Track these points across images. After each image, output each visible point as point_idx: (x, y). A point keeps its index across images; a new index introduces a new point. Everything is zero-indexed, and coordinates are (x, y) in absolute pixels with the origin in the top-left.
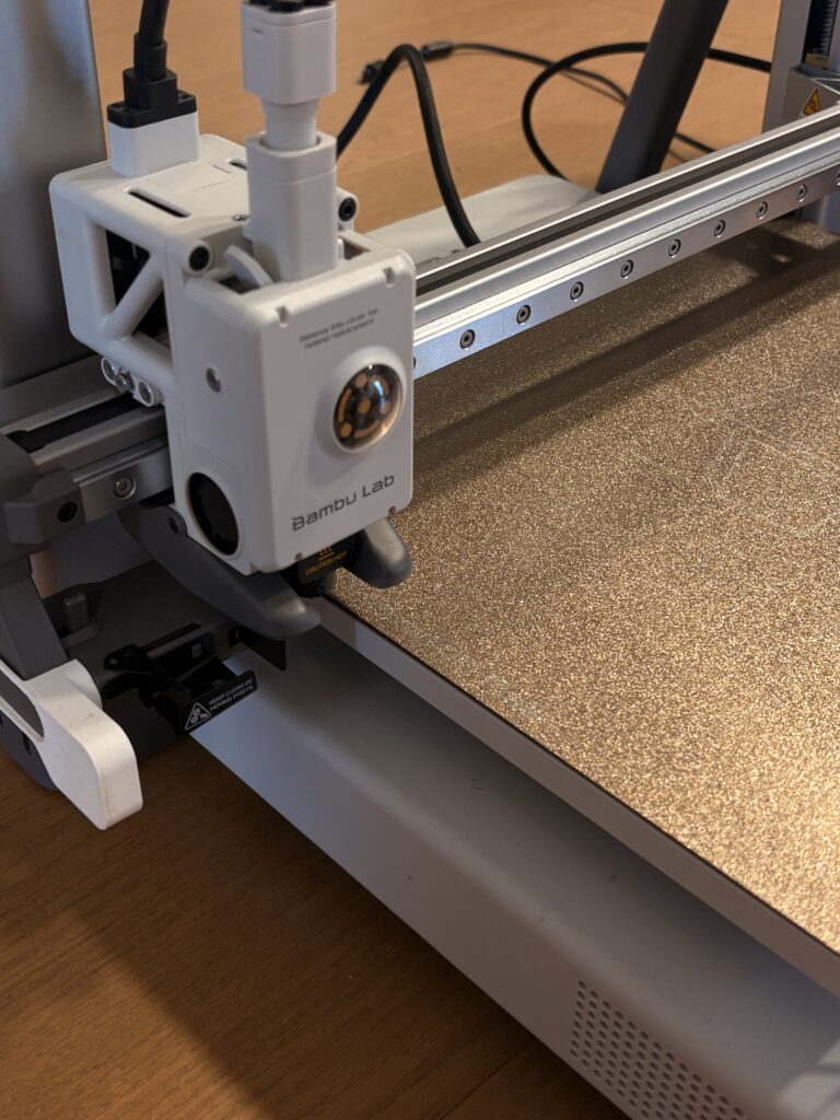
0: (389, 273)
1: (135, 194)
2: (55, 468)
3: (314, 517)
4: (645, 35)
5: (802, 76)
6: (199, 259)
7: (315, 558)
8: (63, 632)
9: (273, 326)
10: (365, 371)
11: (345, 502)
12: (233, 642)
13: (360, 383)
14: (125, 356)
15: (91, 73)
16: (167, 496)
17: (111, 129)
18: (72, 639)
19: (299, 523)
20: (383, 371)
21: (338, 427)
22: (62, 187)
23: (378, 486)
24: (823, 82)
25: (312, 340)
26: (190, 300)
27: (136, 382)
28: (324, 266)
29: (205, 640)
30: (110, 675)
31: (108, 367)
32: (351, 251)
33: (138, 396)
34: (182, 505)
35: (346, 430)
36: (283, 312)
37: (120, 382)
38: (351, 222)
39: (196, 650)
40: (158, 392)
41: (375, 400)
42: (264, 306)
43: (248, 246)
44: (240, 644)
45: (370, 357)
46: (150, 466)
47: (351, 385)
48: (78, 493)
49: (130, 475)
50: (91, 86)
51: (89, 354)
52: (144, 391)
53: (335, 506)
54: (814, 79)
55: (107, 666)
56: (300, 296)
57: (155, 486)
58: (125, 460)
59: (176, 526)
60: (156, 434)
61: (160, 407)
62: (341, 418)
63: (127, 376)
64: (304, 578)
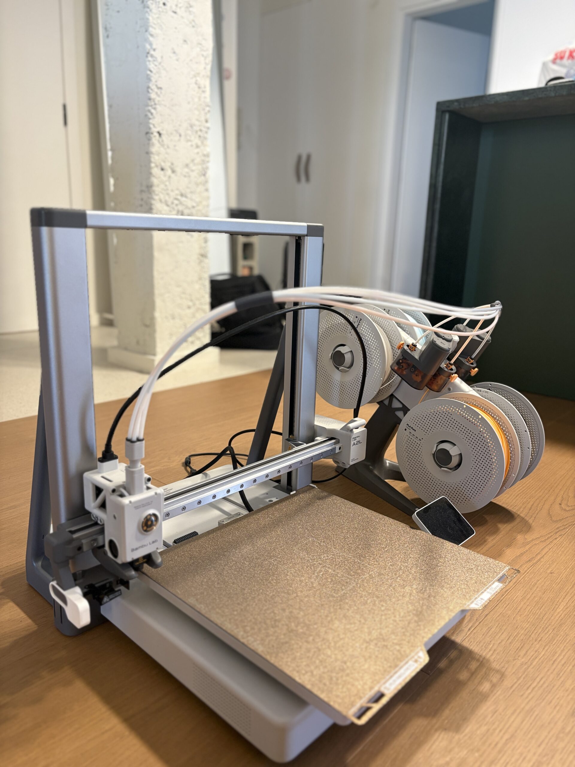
0: (156, 494)
1: (103, 477)
2: (78, 538)
3: (137, 549)
4: (255, 427)
5: (287, 441)
6: (114, 491)
7: (137, 560)
8: (75, 580)
9: (128, 505)
10: (150, 515)
11: (145, 546)
12: (117, 584)
13: (149, 517)
14: (97, 512)
15: (95, 451)
16: (103, 546)
17: (99, 463)
18: (77, 582)
19: (133, 550)
20: (155, 515)
21: (143, 527)
22: (86, 475)
23: (153, 542)
24: (291, 443)
25: (137, 508)
26: (112, 499)
27: (99, 518)
28: (141, 491)
29: (110, 583)
30: (85, 590)
31: (93, 516)
32: (148, 488)
33: (99, 522)
34: (107, 548)
35: (145, 528)
36: (130, 502)
37: (95, 519)
38: (150, 482)
39: (108, 585)
40: (104, 521)
41: (152, 521)
42: (126, 501)
43: (125, 488)
44: (119, 585)
45: (151, 511)
46: (100, 538)
47: (146, 517)
48: (82, 544)
49: (95, 540)
50: (95, 453)
51: (88, 513)
52: (101, 521)
53: (142, 547)
54: (290, 442)
55: (85, 588)
56: (134, 498)
57: (101, 544)
58: (95, 537)
59: (105, 553)
60: (102, 531)
61: (103, 525)
62: (144, 525)
63: (97, 518)
64: (135, 565)
